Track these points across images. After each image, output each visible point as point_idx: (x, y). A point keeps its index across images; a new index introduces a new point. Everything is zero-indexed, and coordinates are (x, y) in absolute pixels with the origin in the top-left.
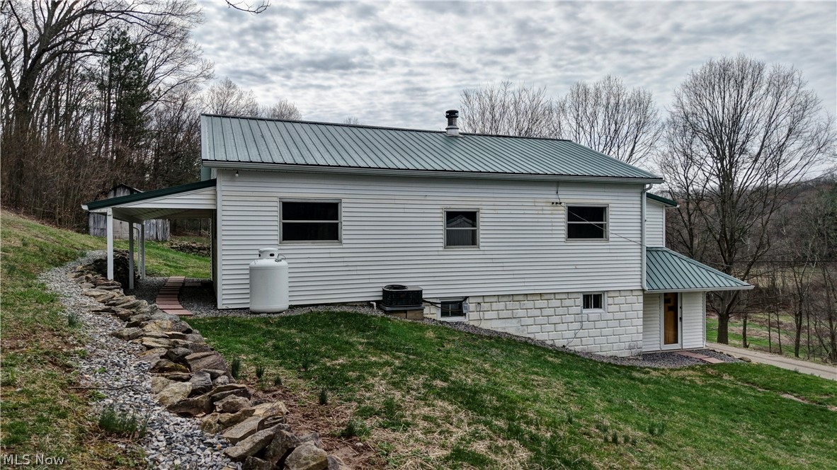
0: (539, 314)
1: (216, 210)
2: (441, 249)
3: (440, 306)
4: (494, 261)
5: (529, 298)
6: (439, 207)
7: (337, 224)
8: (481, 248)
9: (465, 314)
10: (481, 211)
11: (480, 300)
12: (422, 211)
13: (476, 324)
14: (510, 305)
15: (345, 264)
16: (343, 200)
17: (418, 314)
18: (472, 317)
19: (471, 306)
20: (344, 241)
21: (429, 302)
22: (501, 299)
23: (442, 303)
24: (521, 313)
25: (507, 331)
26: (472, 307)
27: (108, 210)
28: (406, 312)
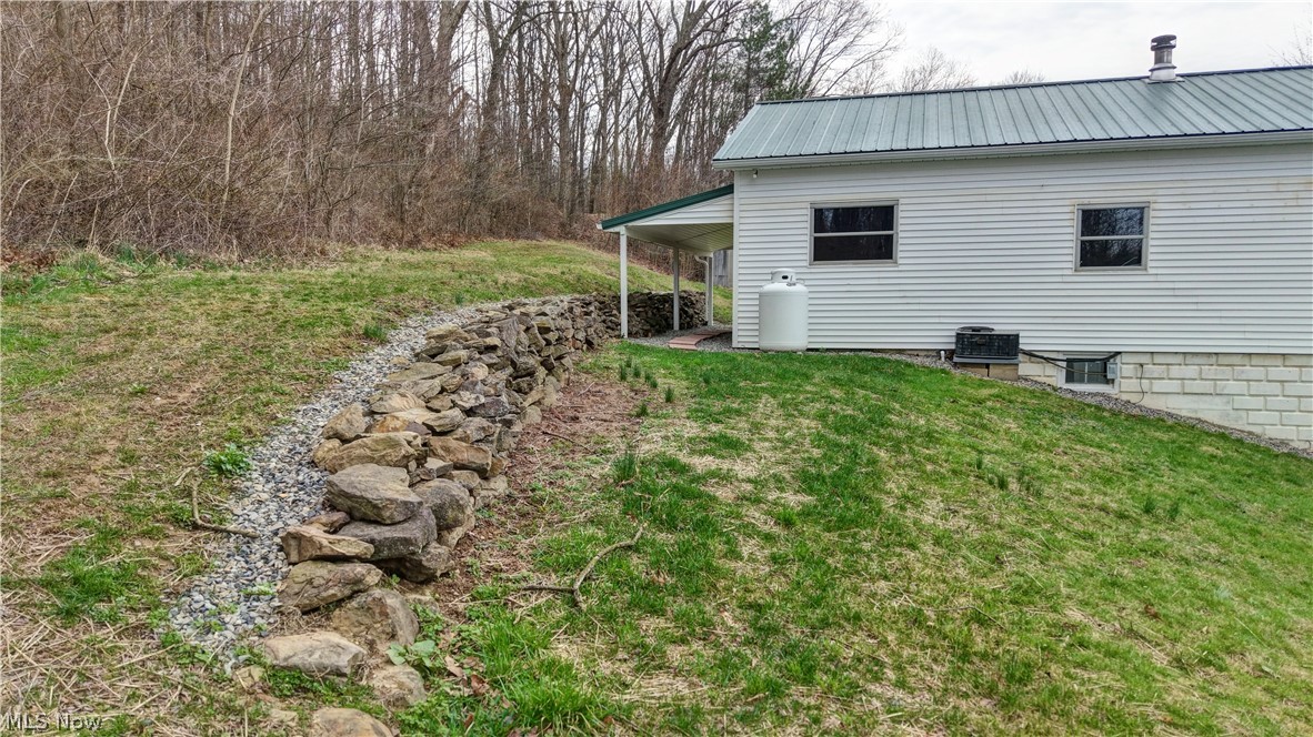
0: (1278, 392)
1: (731, 225)
2: (1069, 272)
3: (1064, 364)
4: (1177, 293)
5: (1255, 361)
6: (1067, 202)
7: (892, 236)
8: (1151, 271)
9: (1113, 381)
10: (1152, 206)
11: (1144, 359)
12: (1035, 210)
13: (1134, 399)
14: (1210, 371)
15: (902, 294)
16: (901, 201)
17: (1008, 372)
18: (1126, 386)
19: (1123, 369)
20: (900, 261)
21: (1042, 357)
22: (1189, 360)
23: (1068, 361)
24: (1232, 387)
25: (1200, 415)
26: (1128, 370)
27: (621, 229)
28: (987, 366)
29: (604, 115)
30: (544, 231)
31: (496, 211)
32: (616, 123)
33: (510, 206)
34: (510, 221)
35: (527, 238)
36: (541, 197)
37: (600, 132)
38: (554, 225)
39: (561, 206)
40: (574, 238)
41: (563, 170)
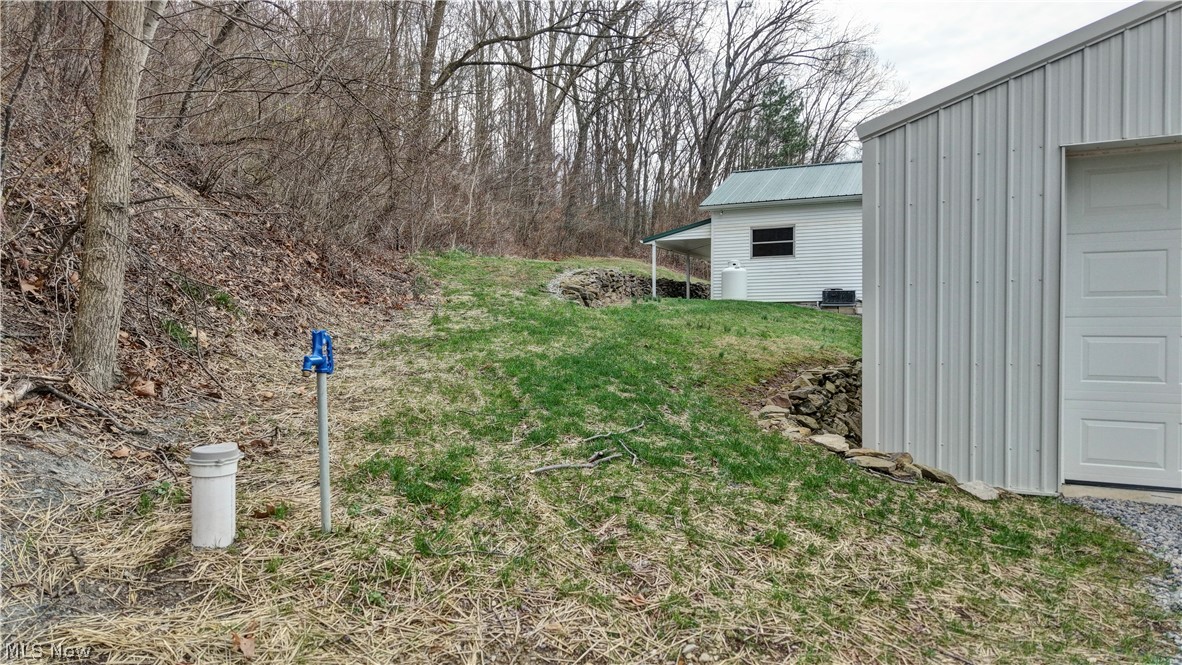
1: (710, 239)
7: (792, 243)
16: (797, 225)
17: (849, 311)
20: (796, 256)
27: (653, 243)
28: (838, 307)
29: (663, 163)
30: (613, 252)
31: (581, 238)
32: (671, 170)
33: (591, 235)
34: (591, 245)
35: (602, 256)
36: (611, 228)
37: (660, 179)
38: (620, 248)
39: (625, 234)
40: (635, 256)
41: (627, 208)
